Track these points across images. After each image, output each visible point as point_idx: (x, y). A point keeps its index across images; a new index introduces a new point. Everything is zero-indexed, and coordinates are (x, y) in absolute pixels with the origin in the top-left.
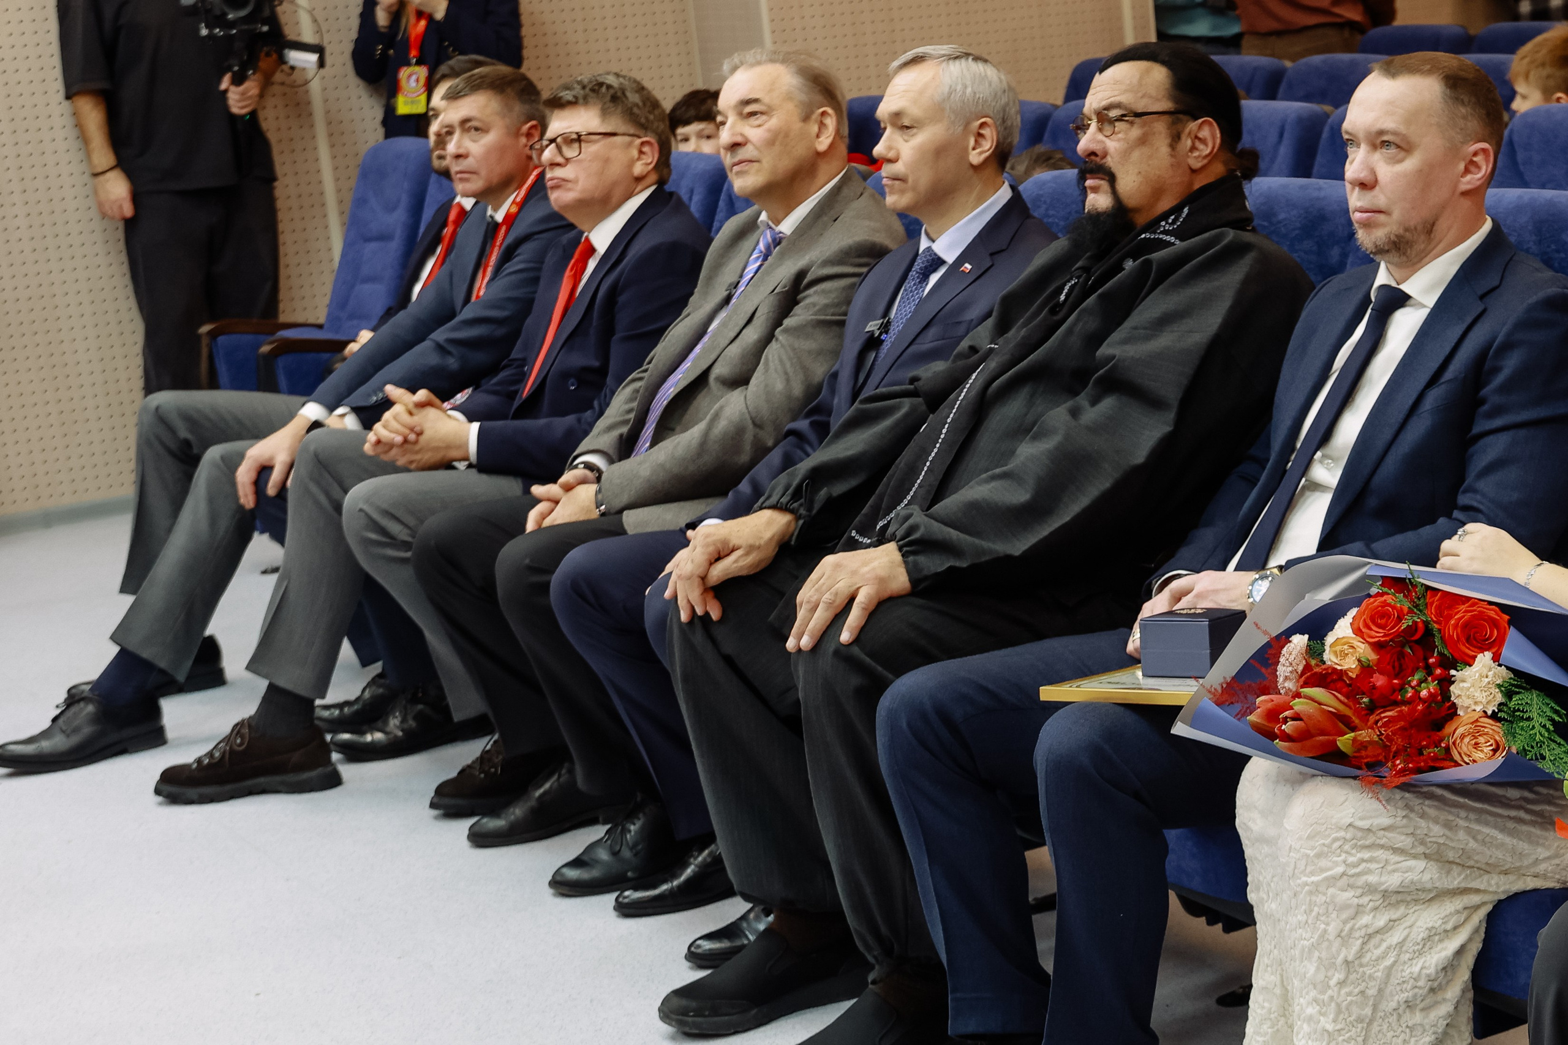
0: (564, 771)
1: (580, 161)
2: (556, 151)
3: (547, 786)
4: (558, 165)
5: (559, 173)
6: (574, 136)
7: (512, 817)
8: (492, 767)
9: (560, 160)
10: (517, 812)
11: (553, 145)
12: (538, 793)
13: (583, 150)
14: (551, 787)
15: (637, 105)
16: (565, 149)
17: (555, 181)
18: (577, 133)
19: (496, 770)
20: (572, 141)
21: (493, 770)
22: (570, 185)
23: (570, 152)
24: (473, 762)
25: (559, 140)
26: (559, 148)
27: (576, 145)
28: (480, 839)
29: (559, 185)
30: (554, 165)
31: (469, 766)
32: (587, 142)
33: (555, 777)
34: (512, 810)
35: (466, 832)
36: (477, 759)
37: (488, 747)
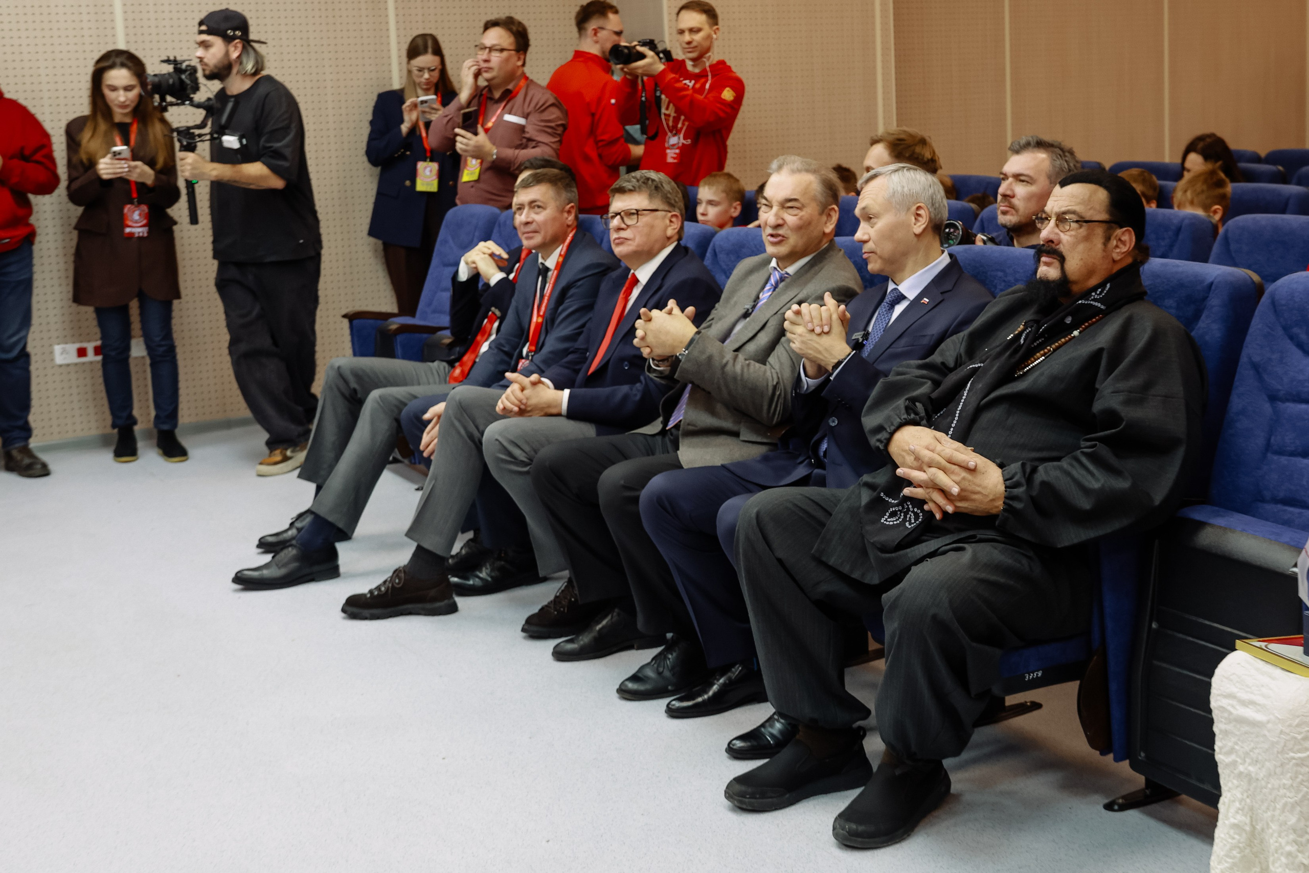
0: (615, 614)
1: (636, 227)
2: (620, 220)
3: (604, 622)
4: (623, 229)
5: (623, 234)
6: (635, 211)
7: (582, 643)
8: (560, 608)
9: (623, 226)
10: (585, 639)
11: (618, 217)
12: (598, 627)
13: (639, 220)
14: (607, 623)
15: (669, 192)
16: (626, 219)
17: (621, 240)
18: (636, 210)
19: (564, 610)
20: (633, 214)
21: (562, 609)
22: (630, 242)
23: (629, 221)
24: (549, 603)
25: (622, 214)
26: (622, 218)
27: (635, 216)
28: (560, 655)
29: (622, 241)
30: (619, 229)
31: (546, 606)
32: (641, 215)
33: (609, 617)
34: (581, 638)
35: (551, 650)
36: (551, 602)
37: (558, 594)
